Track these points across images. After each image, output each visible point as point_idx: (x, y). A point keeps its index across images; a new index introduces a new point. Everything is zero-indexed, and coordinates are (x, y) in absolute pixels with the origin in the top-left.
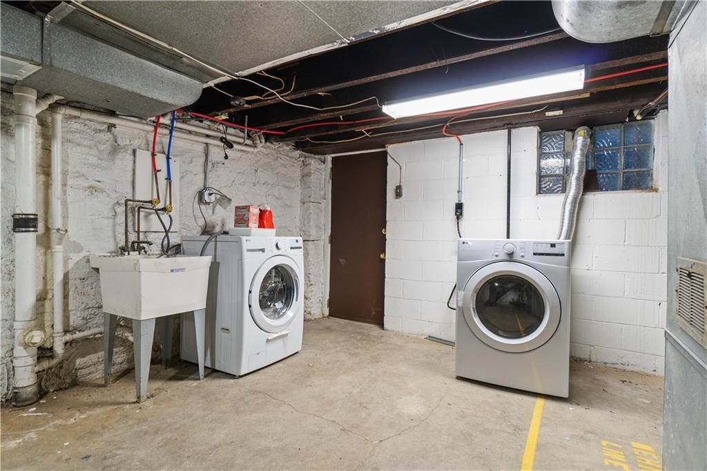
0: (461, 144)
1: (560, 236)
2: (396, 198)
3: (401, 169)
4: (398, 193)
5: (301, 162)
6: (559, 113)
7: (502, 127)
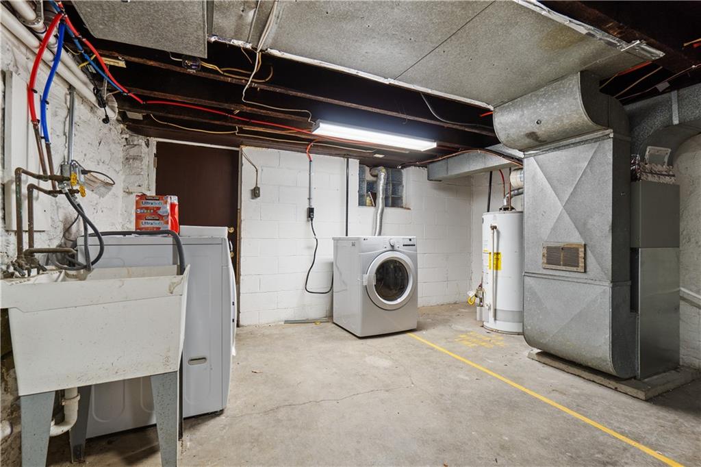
0: (311, 161)
1: (375, 233)
2: (253, 198)
3: (257, 171)
4: (255, 193)
5: (124, 140)
6: (381, 156)
7: (344, 156)
